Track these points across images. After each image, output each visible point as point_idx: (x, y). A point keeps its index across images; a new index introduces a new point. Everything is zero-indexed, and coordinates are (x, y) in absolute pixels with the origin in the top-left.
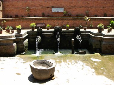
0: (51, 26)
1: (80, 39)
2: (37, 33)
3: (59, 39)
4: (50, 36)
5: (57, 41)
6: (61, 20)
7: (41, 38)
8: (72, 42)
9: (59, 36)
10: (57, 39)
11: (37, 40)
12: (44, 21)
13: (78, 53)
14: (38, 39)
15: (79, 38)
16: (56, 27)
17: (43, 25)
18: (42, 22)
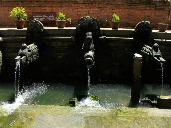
0: (69, 19)
1: (158, 57)
2: (27, 36)
3: (91, 53)
4: (66, 44)
5: (83, 58)
6: (96, 5)
7: (40, 50)
8: (136, 64)
9: (92, 46)
10: (86, 55)
11: (22, 55)
12: (52, 7)
13: (154, 102)
14: (26, 51)
15: (155, 54)
16: (82, 19)
17: (50, 18)
18: (48, 10)
